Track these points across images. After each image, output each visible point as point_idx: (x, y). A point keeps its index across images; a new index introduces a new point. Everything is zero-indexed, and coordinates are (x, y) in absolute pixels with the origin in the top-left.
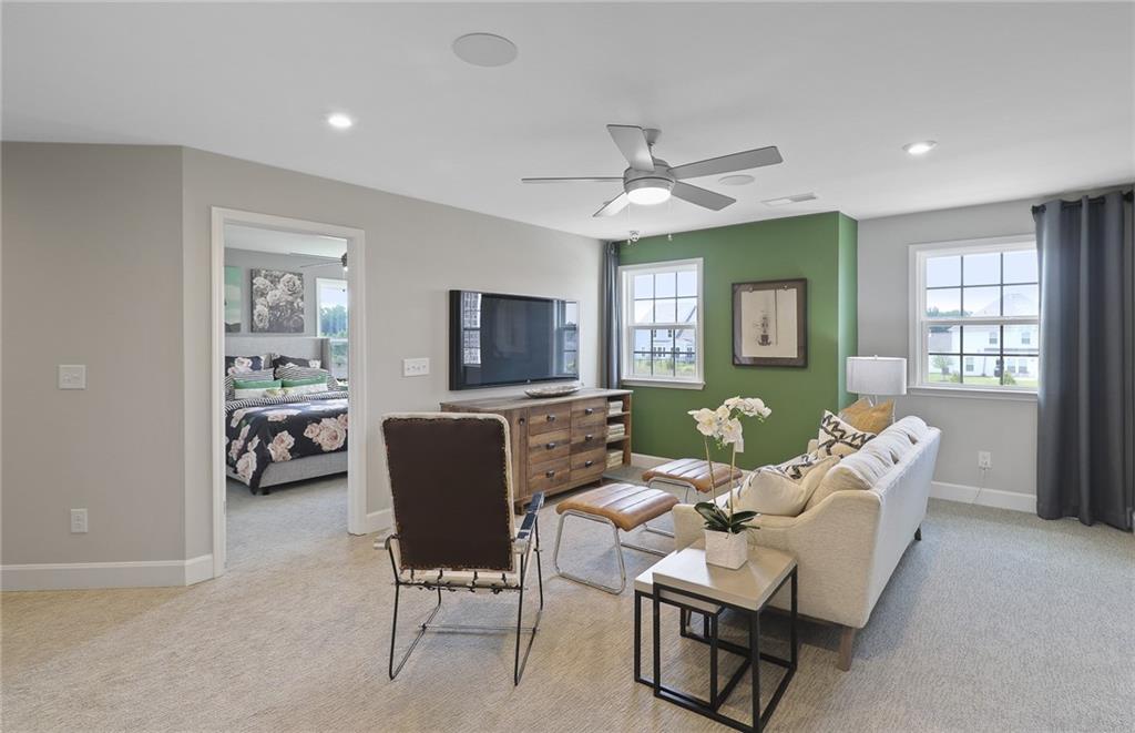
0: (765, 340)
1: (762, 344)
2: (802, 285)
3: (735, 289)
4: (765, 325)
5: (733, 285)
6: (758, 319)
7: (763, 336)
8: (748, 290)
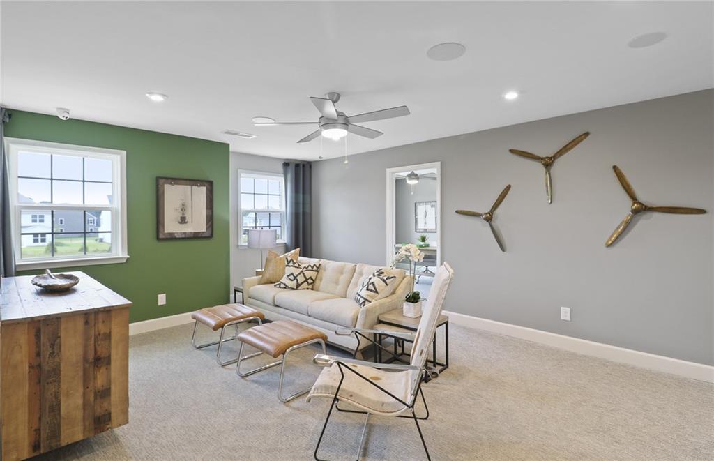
0: (183, 220)
1: (181, 223)
2: (210, 185)
3: (159, 183)
4: (183, 209)
5: (158, 179)
6: (178, 205)
7: (181, 217)
8: (171, 184)
